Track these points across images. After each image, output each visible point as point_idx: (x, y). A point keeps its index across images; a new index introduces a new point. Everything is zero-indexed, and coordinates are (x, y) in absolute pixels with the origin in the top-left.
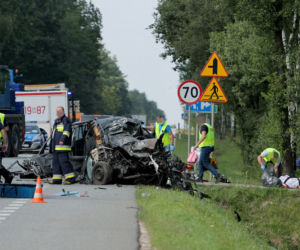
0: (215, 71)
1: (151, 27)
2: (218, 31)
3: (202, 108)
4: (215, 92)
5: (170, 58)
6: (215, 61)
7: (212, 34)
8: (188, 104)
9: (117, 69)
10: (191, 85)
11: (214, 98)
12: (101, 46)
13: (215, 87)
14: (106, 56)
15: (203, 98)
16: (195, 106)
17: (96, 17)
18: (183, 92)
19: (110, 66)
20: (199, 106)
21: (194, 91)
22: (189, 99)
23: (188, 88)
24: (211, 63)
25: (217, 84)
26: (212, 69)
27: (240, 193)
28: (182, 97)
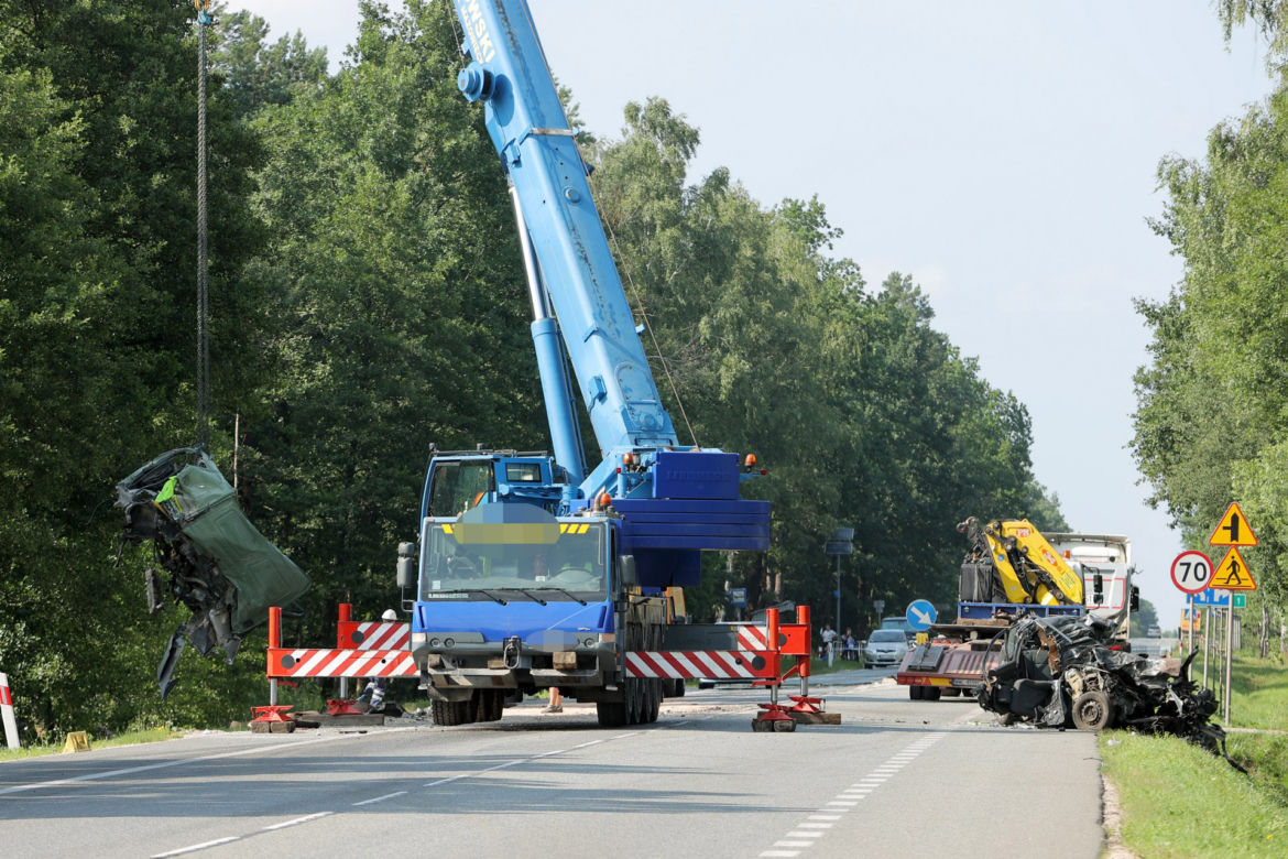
0: (1235, 536)
1: (1132, 444)
2: (1248, 458)
3: (1216, 599)
4: (1234, 572)
5: (1164, 505)
6: (1235, 519)
7: (1235, 464)
8: (1190, 593)
9: (1059, 520)
10: (1194, 559)
11: (1233, 583)
12: (1029, 477)
13: (1234, 564)
14: (1038, 495)
15: (1215, 582)
16: (1203, 596)
17: (1019, 421)
18: (1180, 571)
19: (1047, 514)
20: (1210, 595)
21: (1200, 568)
22: (1192, 584)
23: (1189, 565)
24: (1227, 522)
25: (1237, 559)
26: (1229, 532)
27: (1276, 745)
28: (1179, 581)
